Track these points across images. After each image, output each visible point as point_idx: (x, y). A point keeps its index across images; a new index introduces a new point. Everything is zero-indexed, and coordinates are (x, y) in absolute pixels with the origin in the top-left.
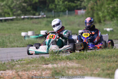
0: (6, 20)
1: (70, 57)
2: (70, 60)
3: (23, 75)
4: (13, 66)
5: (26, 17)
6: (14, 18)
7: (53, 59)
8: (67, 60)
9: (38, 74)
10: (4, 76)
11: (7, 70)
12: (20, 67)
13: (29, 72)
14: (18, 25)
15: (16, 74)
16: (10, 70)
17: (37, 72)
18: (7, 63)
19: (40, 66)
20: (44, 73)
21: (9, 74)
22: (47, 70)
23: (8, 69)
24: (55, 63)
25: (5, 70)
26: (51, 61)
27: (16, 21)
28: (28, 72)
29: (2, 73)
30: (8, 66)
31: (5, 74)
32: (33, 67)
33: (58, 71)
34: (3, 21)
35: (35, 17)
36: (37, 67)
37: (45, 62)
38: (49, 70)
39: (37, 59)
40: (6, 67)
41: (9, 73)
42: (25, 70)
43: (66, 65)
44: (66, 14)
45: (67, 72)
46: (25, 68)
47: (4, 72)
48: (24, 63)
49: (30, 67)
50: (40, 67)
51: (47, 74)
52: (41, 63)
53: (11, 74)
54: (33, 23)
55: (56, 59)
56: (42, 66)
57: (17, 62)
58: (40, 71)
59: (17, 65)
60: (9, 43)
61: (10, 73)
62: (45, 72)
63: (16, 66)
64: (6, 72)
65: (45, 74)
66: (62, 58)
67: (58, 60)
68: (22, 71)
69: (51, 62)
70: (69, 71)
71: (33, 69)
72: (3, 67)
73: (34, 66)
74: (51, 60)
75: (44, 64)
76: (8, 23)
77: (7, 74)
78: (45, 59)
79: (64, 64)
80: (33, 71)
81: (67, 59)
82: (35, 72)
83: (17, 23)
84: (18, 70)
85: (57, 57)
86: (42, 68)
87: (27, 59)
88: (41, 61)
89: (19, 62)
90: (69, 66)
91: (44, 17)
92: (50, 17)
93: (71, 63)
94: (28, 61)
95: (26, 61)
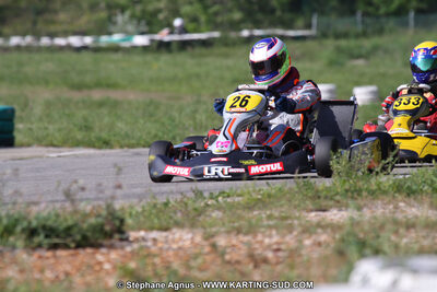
0: (184, 45)
1: (409, 184)
2: (408, 195)
3: (233, 246)
4: (199, 215)
5: (258, 32)
6: (214, 38)
7: (347, 191)
8: (397, 195)
9: (287, 244)
10: (161, 249)
11: (174, 230)
12: (221, 219)
13: (255, 237)
14: (230, 62)
15: (205, 243)
16: (186, 230)
17: (283, 236)
18: (176, 202)
19: (297, 214)
20: (307, 242)
21: (181, 244)
22: (319, 230)
23: (179, 225)
25: (166, 229)
26: (338, 198)
27: (224, 50)
28: (249, 238)
29: (155, 240)
30: (179, 215)
31: (166, 242)
32: (270, 217)
33: (361, 236)
34: (174, 46)
35: (291, 33)
36: (286, 218)
37: (318, 201)
38: (329, 230)
39: (286, 189)
40: (171, 218)
41: (180, 239)
42: (239, 231)
43: (394, 213)
44: (406, 24)
45: (393, 238)
46: (242, 222)
47: (164, 234)
48: (239, 203)
49: (261, 219)
50: (298, 218)
51: (319, 244)
52: (302, 205)
53: (187, 243)
55: (359, 192)
56: (304, 214)
57: (211, 198)
58: (295, 233)
59: (210, 209)
60: (191, 129)
61: (184, 238)
62: (314, 237)
63: (208, 213)
64: (171, 237)
65: (312, 246)
66: (380, 189)
67: (364, 194)
68: (228, 232)
69: (338, 202)
71: (270, 227)
72: (159, 218)
73: (276, 214)
74: (337, 194)
75: (311, 207)
76: (193, 57)
78: (317, 191)
79: (387, 211)
80: (268, 233)
81: (399, 191)
82: (276, 239)
83: (226, 56)
84: (214, 230)
85: (361, 183)
86: (303, 222)
87: (251, 189)
88: (301, 196)
89: (220, 199)
90: (405, 217)
91: (324, 35)
92: (345, 35)
93: (413, 206)
94: (255, 196)
95: (247, 196)
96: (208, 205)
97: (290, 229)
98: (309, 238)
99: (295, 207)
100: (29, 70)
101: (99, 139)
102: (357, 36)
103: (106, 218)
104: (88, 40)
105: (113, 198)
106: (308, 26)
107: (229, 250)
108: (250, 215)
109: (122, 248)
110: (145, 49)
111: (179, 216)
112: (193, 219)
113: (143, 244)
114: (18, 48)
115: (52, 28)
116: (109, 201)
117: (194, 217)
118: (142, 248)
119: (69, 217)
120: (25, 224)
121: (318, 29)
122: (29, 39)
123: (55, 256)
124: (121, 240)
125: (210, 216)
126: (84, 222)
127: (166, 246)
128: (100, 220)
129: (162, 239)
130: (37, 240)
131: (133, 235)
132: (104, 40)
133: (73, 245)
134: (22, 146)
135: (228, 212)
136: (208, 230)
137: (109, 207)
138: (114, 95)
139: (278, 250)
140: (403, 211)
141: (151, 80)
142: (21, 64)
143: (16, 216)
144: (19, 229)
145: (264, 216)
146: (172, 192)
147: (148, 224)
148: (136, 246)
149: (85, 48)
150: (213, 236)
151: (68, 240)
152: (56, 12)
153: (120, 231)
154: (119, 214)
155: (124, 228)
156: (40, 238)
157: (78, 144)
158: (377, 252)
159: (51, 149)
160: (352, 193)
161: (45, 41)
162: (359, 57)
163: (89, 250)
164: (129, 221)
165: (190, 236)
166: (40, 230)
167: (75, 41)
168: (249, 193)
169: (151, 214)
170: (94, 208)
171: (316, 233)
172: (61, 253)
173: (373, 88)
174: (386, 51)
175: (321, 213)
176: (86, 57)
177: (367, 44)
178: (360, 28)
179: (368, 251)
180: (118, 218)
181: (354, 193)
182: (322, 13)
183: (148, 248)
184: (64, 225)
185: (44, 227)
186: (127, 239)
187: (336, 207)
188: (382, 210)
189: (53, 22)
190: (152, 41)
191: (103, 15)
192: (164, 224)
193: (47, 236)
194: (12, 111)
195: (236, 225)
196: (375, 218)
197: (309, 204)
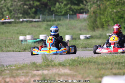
0: (3, 23)
1: (63, 63)
3: (11, 81)
4: (2, 72)
5: (25, 20)
6: (12, 21)
7: (45, 65)
8: (59, 66)
12: (9, 73)
14: (17, 28)
15: (3, 80)
17: (26, 78)
22: (37, 77)
24: (47, 69)
26: (43, 67)
27: (15, 25)
28: (16, 79)
32: (23, 73)
35: (34, 20)
36: (28, 73)
37: (36, 68)
38: (39, 76)
43: (58, 71)
44: (67, 18)
46: (15, 74)
48: (14, 69)
49: (20, 73)
50: (31, 73)
52: (32, 69)
54: (32, 26)
56: (33, 72)
57: (6, 67)
66: (55, 65)
67: (50, 66)
68: (10, 77)
71: (22, 75)
73: (25, 72)
74: (43, 66)
76: (5, 26)
78: (37, 65)
82: (24, 79)
83: (16, 26)
84: (6, 76)
85: (50, 63)
88: (32, 67)
89: (9, 67)
91: (44, 21)
92: (50, 21)
94: (19, 66)
96: (5, 69)
97: (28, 76)
99: (30, 70)
102: (53, 21)
106: (39, 18)
108: (17, 72)
121: (42, 19)
125: (5, 72)
135: (11, 71)
139: (24, 82)
140: (61, 71)
160: (47, 66)
168: (17, 66)
174: (61, 25)
175: (37, 71)
177: (56, 23)
178: (54, 19)
182: (43, 14)
187: (42, 70)
188: (55, 71)
196: (53, 73)
197: (34, 69)
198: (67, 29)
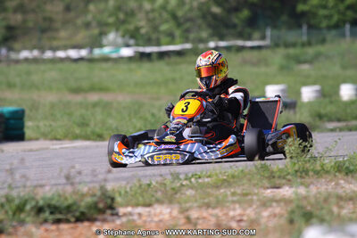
0: (162, 55)
1: (347, 164)
2: (347, 174)
3: (204, 218)
4: (176, 193)
5: (222, 44)
6: (187, 50)
7: (296, 171)
8: (337, 174)
9: (248, 216)
10: (145, 222)
11: (156, 206)
12: (194, 196)
13: (222, 210)
15: (182, 216)
16: (165, 206)
17: (245, 209)
18: (157, 183)
19: (256, 191)
20: (265, 214)
21: (161, 217)
22: (274, 204)
23: (159, 201)
24: (302, 184)
25: (149, 205)
26: (289, 177)
28: (217, 211)
29: (140, 214)
30: (159, 193)
31: (149, 216)
32: (234, 194)
33: (309, 208)
34: (154, 57)
35: (249, 44)
36: (247, 195)
37: (273, 180)
38: (282, 204)
39: (247, 171)
40: (153, 196)
41: (161, 213)
42: (208, 206)
43: (335, 189)
44: (343, 35)
45: (335, 209)
46: (211, 199)
47: (148, 209)
48: (208, 183)
49: (226, 196)
50: (255, 194)
51: (275, 215)
52: (260, 184)
53: (167, 217)
54: (245, 62)
55: (306, 172)
56: (263, 191)
57: (186, 179)
58: (254, 206)
59: (185, 188)
61: (164, 212)
62: (270, 209)
63: (183, 192)
64: (153, 212)
65: (269, 217)
66: (323, 169)
67: (311, 173)
68: (200, 207)
69: (289, 180)
70: (341, 207)
71: (233, 202)
72: (143, 197)
73: (239, 191)
74: (288, 174)
75: (267, 185)
76: (168, 64)
77: (155, 215)
78: (272, 172)
79: (330, 187)
80: (232, 206)
81: (339, 171)
82: (239, 211)
84: (188, 205)
85: (308, 165)
86: (261, 197)
87: (218, 172)
88: (259, 177)
89: (193, 180)
90: (345, 192)
91: (276, 45)
92: (294, 45)
93: (351, 183)
94: (221, 177)
95: (215, 178)
96: (182, 185)
97: (250, 203)
98: (265, 210)
99: (254, 185)
100: (36, 78)
101: (93, 133)
102: (303, 45)
103: (100, 197)
104: (84, 53)
105: (105, 180)
106: (263, 38)
107: (200, 222)
108: (218, 193)
109: (113, 221)
110: (130, 59)
111: (159, 195)
112: (170, 196)
113: (131, 218)
114: (26, 60)
115: (55, 43)
116: (103, 184)
117: (172, 195)
118: (129, 221)
119: (69, 197)
120: (33, 203)
121: (271, 40)
122: (36, 53)
123: (58, 230)
124: (112, 215)
125: (185, 194)
126: (81, 200)
127: (149, 219)
128: (95, 199)
129: (146, 214)
130: (43, 216)
131: (122, 211)
132: (97, 52)
133: (73, 220)
134: (31, 139)
135: (199, 191)
136: (184, 205)
137: (102, 188)
138: (106, 97)
139: (240, 221)
140: (342, 187)
141: (136, 84)
142: (29, 73)
143: (27, 197)
144: (28, 207)
145: (229, 193)
146: (154, 175)
147: (134, 201)
148: (124, 219)
149: (81, 59)
150: (187, 210)
151: (69, 216)
152: (57, 30)
153: (111, 207)
154: (110, 194)
155: (115, 205)
156: (47, 214)
157: (76, 137)
158: (322, 221)
159: (55, 142)
160: (301, 173)
161: (49, 54)
162: (305, 62)
163: (86, 224)
164: (119, 199)
165: (168, 210)
166: (46, 209)
167: (73, 53)
168: (217, 175)
169: (136, 193)
170: (89, 189)
171: (271, 206)
172: (63, 226)
173: (317, 87)
174: (328, 57)
175: (275, 190)
176: (83, 67)
177: (311, 51)
178: (305, 38)
179: (314, 220)
180: (109, 197)
181: (302, 173)
182: (275, 27)
183: (134, 221)
184: (66, 204)
185: (49, 206)
186: (117, 214)
187: (287, 185)
188: (325, 187)
189: (55, 39)
190: (136, 52)
191: (96, 31)
192: (148, 201)
193: (52, 213)
194: (23, 112)
195: (206, 201)
196: (319, 193)
197: (266, 183)
198: (344, 67)
